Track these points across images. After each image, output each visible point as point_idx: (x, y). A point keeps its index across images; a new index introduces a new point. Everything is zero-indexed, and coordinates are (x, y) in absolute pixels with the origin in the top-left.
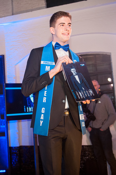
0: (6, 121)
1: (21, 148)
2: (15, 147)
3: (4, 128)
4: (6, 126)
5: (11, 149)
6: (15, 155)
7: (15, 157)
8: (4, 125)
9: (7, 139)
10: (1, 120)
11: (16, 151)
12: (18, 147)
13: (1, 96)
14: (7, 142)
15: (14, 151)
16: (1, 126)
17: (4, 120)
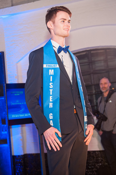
0: (8, 126)
1: (26, 156)
2: (19, 156)
3: (5, 134)
4: (8, 132)
5: (14, 157)
6: (19, 164)
7: (19, 167)
8: (6, 131)
9: (9, 147)
10: (3, 125)
11: (20, 161)
12: (22, 155)
13: (2, 98)
14: (9, 150)
15: (18, 161)
16: (3, 133)
17: (5, 125)
